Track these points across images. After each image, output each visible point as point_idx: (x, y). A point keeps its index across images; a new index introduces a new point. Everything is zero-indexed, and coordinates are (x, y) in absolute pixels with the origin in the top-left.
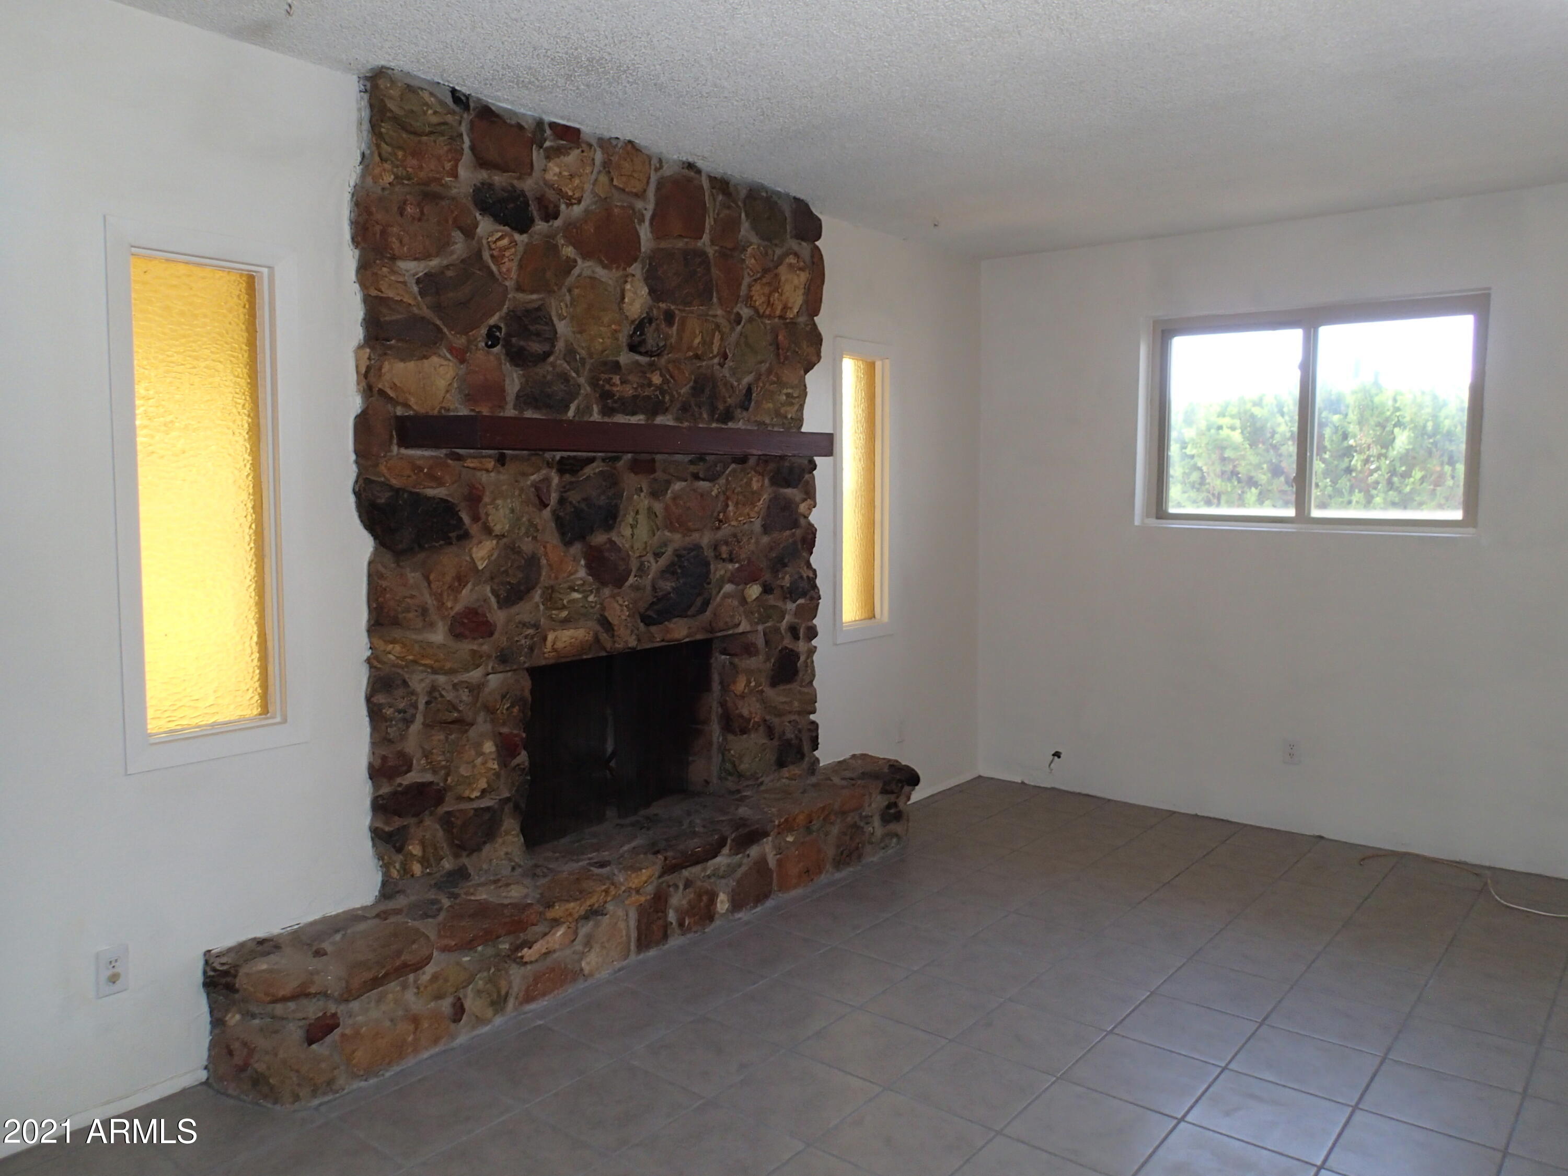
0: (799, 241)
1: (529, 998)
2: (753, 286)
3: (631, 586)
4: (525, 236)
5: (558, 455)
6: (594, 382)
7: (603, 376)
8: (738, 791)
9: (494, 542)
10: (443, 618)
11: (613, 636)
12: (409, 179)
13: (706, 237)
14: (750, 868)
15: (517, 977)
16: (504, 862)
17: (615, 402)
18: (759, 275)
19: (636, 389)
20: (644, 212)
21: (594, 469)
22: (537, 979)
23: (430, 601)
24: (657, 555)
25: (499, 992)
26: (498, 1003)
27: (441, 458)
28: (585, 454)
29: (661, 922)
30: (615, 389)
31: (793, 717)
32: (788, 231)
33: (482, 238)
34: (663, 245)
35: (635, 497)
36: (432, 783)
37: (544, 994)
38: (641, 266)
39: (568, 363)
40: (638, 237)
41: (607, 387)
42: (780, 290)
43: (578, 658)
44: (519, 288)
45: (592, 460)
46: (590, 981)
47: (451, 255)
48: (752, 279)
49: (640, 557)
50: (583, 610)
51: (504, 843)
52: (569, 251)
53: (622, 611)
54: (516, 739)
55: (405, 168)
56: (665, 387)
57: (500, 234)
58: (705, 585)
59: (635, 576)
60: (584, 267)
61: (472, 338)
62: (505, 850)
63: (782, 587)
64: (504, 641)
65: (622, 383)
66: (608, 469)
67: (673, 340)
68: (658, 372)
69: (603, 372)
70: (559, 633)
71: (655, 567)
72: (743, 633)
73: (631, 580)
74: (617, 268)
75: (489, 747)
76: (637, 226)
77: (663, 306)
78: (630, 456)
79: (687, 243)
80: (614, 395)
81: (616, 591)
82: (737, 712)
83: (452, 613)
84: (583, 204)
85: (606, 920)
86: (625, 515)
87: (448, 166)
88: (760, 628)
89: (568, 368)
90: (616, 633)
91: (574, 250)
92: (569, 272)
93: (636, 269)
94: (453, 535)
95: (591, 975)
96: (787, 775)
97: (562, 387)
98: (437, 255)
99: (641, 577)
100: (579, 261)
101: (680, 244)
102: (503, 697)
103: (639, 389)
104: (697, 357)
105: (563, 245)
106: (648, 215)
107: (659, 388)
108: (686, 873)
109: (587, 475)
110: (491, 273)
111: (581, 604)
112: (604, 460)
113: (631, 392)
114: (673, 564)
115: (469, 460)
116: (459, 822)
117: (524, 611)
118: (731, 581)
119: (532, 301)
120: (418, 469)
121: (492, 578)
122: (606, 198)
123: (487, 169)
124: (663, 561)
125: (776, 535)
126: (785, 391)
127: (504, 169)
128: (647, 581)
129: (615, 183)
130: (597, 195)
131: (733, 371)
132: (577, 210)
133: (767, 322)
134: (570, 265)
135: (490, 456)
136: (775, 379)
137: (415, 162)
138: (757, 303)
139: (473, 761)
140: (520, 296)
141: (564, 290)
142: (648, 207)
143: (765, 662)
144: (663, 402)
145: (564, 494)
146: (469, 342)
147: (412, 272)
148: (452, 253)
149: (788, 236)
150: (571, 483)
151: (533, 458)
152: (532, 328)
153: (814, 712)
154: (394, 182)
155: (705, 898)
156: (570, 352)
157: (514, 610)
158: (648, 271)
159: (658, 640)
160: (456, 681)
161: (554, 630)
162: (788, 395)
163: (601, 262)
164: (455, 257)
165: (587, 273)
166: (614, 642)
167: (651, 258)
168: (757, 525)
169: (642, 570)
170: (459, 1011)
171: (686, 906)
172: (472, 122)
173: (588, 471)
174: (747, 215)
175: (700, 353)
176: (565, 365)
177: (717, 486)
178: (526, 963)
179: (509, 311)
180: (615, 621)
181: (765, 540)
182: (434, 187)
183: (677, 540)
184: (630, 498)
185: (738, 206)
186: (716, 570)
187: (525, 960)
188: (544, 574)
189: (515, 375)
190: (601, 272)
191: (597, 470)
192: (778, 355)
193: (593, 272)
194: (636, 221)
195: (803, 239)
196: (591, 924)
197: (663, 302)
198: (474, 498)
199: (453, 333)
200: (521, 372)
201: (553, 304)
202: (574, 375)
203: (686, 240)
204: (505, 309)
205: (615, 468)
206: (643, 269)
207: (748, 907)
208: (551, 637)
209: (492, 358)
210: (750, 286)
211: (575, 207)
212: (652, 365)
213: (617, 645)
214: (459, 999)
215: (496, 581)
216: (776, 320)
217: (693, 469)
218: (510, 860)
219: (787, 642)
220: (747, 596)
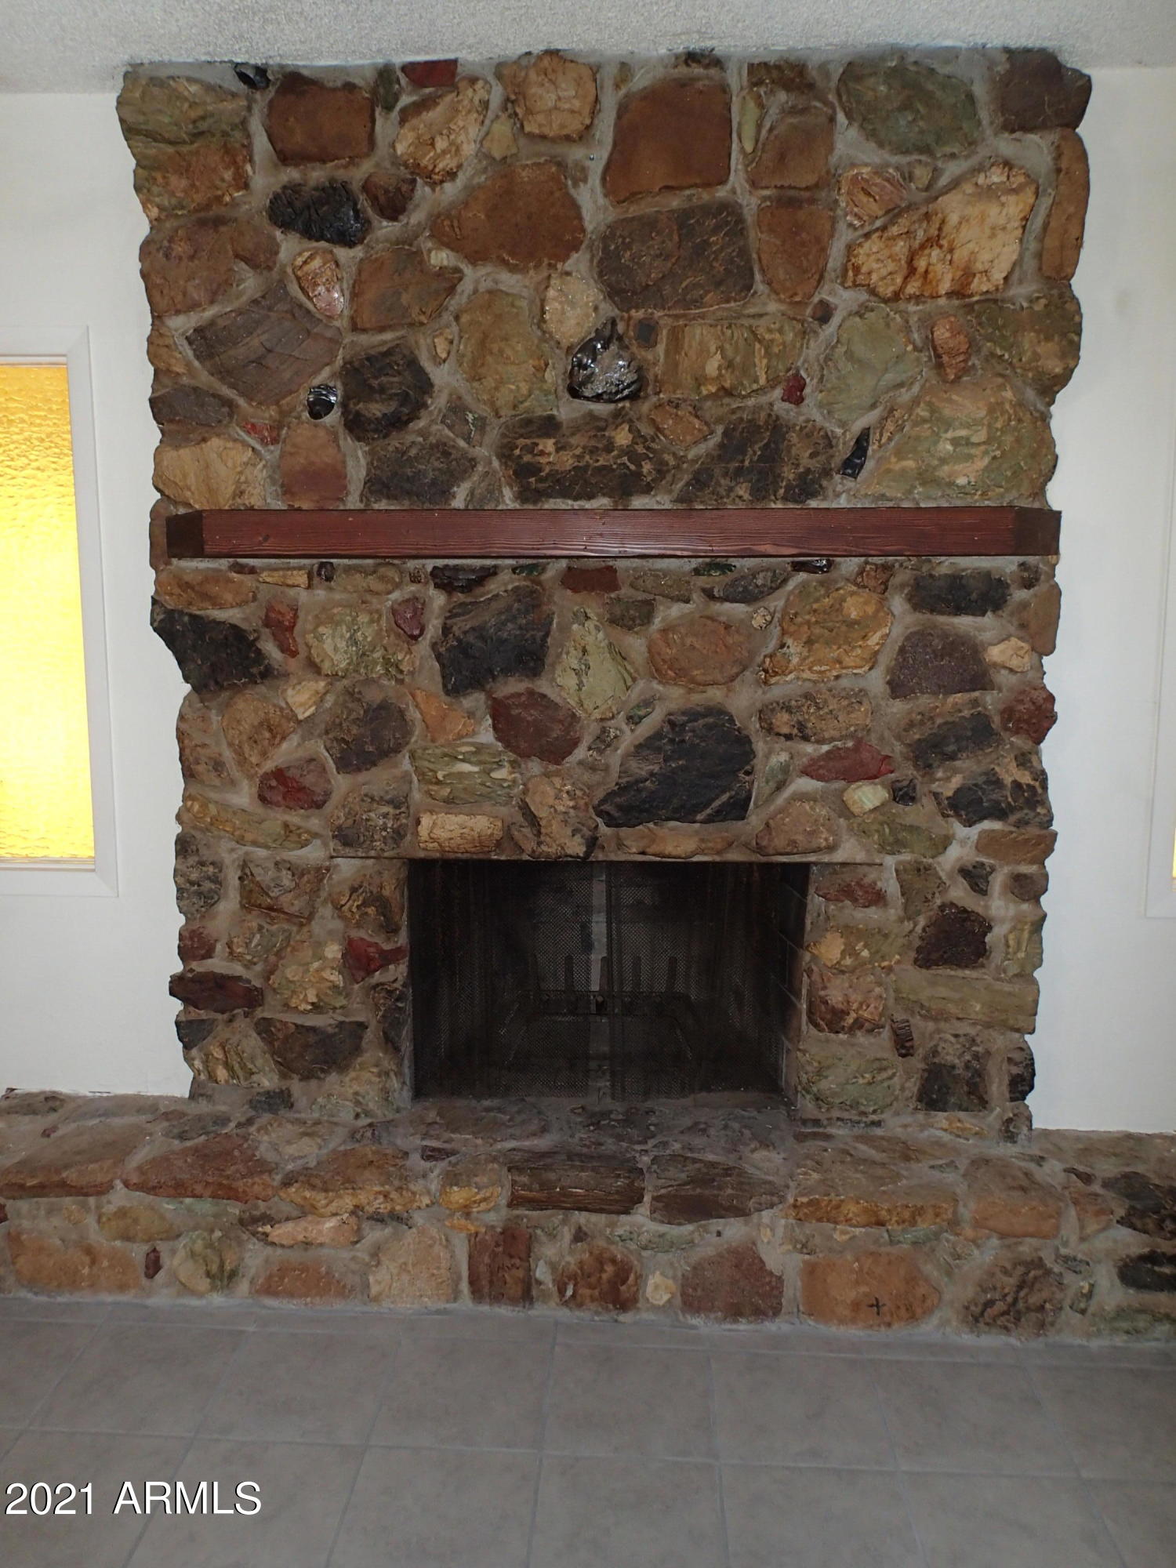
0: (1018, 135)
1: (269, 1288)
2: (860, 245)
3: (581, 763)
4: (359, 247)
5: (430, 564)
6: (505, 453)
7: (521, 442)
8: (816, 1122)
9: (322, 684)
10: (250, 777)
11: (539, 833)
12: (183, 208)
13: (737, 178)
14: (720, 1255)
15: (254, 1258)
16: (347, 1103)
17: (541, 480)
18: (878, 223)
19: (579, 457)
20: (588, 163)
21: (506, 584)
22: (284, 1270)
23: (228, 755)
24: (634, 720)
25: (222, 1266)
26: (224, 1278)
27: (221, 571)
28: (477, 563)
29: (521, 1273)
30: (543, 460)
31: (965, 1028)
32: (985, 123)
33: (285, 266)
34: (634, 210)
35: (575, 627)
36: (239, 978)
37: (291, 1294)
38: (588, 256)
39: (450, 427)
40: (575, 207)
41: (527, 458)
42: (944, 242)
43: (481, 856)
44: (355, 328)
45: (492, 572)
46: (374, 1308)
47: (237, 298)
48: (860, 232)
49: (602, 720)
50: (485, 790)
51: (356, 1079)
52: (441, 258)
53: (557, 797)
54: (372, 950)
55: (172, 194)
56: (640, 449)
57: (307, 254)
58: (741, 775)
59: (590, 749)
60: (476, 278)
61: (285, 408)
62: (356, 1088)
63: (936, 795)
64: (341, 818)
65: (558, 450)
66: (528, 583)
67: (659, 370)
68: (626, 427)
69: (521, 436)
70: (441, 817)
71: (629, 738)
72: (844, 864)
73: (581, 753)
74: (536, 267)
75: (333, 951)
76: (572, 191)
77: (638, 314)
78: (564, 563)
79: (689, 198)
80: (540, 470)
81: (552, 768)
82: (822, 993)
83: (261, 772)
84: (461, 179)
85: (410, 1236)
86: (559, 656)
87: (228, 175)
88: (890, 861)
89: (451, 435)
90: (543, 830)
91: (452, 254)
92: (451, 290)
93: (579, 262)
94: (254, 670)
95: (376, 1299)
96: (945, 1124)
97: (437, 464)
98: (212, 302)
99: (601, 752)
100: (468, 270)
101: (675, 202)
102: (354, 890)
103: (587, 457)
104: (729, 393)
105: (430, 251)
106: (596, 168)
107: (629, 452)
108: (581, 1218)
109: (495, 593)
110: (308, 312)
111: (479, 781)
112: (514, 570)
113: (571, 461)
114: (658, 735)
115: (265, 574)
116: (280, 1035)
117: (379, 779)
118: (806, 772)
119: (385, 342)
120: (186, 586)
121: (327, 732)
122: (505, 158)
123: (296, 165)
124: (645, 729)
125: (925, 701)
126: (949, 435)
127: (323, 159)
128: (615, 759)
129: (527, 129)
130: (488, 156)
131: (828, 408)
132: (451, 191)
133: (912, 308)
134: (450, 280)
135: (300, 568)
136: (925, 414)
137: (184, 183)
138: (874, 277)
139: (308, 964)
140: (364, 339)
141: (447, 317)
142: (597, 156)
143: (901, 920)
144: (638, 475)
145: (448, 622)
146: (283, 413)
147: (181, 331)
148: (238, 296)
149: (989, 132)
150: (462, 604)
151: (382, 570)
152: (375, 383)
153: (1032, 1032)
154: (163, 217)
155: (610, 1269)
156: (457, 408)
157: (362, 777)
158: (601, 261)
159: (634, 850)
160: (278, 858)
161: (431, 812)
162: (955, 442)
163: (504, 263)
164: (244, 299)
165: (484, 286)
166: (539, 844)
167: (605, 239)
168: (876, 681)
169: (603, 742)
170: (153, 1265)
171: (573, 1267)
172: (271, 105)
173: (494, 586)
174: (849, 115)
175: (727, 385)
176: (447, 431)
177: (762, 611)
178: (273, 1244)
179: (345, 363)
180: (542, 813)
181: (898, 707)
182: (216, 210)
183: (674, 698)
184: (565, 629)
185: (826, 103)
186: (767, 756)
187: (270, 1239)
188: (417, 733)
189: (360, 454)
190: (509, 281)
191: (510, 587)
192: (940, 366)
193: (496, 282)
194: (570, 182)
195: (1026, 129)
196: (388, 1231)
197: (637, 308)
198: (281, 625)
199: (254, 404)
200: (367, 449)
201: (422, 341)
202: (462, 443)
203: (688, 192)
204: (339, 362)
205: (539, 583)
206: (591, 261)
207: (712, 1316)
208: (426, 821)
209: (322, 433)
210: (850, 249)
211: (447, 186)
212: (618, 415)
213: (544, 848)
214: (155, 1250)
215: (330, 736)
216: (942, 301)
217: (702, 581)
218: (358, 1103)
219: (959, 893)
220: (850, 803)
